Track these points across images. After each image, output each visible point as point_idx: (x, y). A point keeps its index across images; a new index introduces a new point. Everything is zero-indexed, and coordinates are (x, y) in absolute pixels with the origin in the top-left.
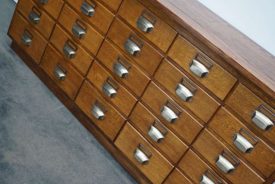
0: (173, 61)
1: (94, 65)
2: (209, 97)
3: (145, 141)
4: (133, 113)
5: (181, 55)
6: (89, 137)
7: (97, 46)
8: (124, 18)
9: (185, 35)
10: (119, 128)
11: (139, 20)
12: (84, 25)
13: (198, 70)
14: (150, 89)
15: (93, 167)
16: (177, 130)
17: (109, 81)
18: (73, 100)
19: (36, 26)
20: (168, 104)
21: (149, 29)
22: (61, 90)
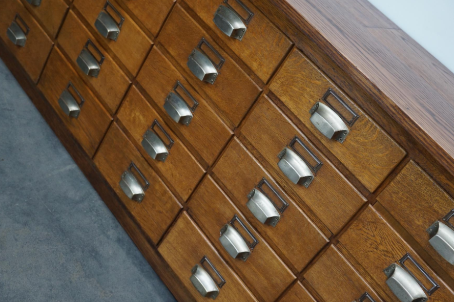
0: (279, 100)
1: (130, 93)
2: (345, 182)
3: (214, 253)
4: (196, 196)
5: (296, 89)
6: (114, 231)
7: (139, 57)
8: (191, 5)
9: (308, 50)
10: (169, 222)
11: (219, 10)
12: (119, 14)
13: (325, 124)
14: (231, 153)
15: (111, 292)
16: (276, 240)
17: (155, 128)
18: (91, 157)
19: (36, 11)
20: (263, 187)
21: (237, 32)
22: (71, 135)
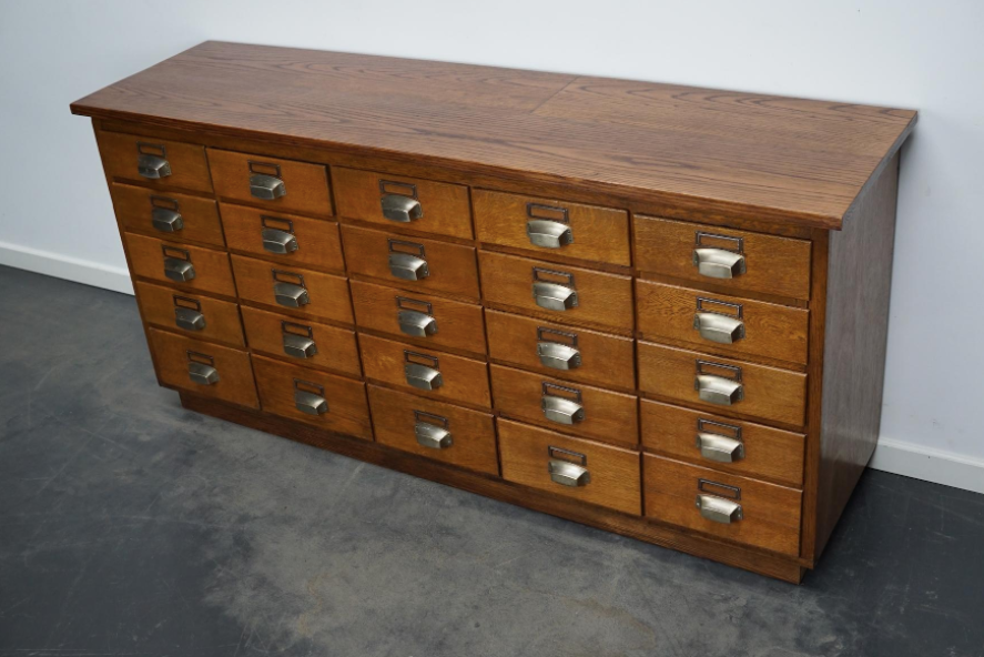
0: (496, 245)
1: (362, 343)
3: (554, 436)
4: (496, 393)
5: (502, 225)
6: (450, 498)
7: (343, 302)
8: (355, 217)
9: (485, 183)
10: (492, 441)
11: (383, 204)
12: (292, 275)
13: (551, 238)
14: (493, 327)
15: (487, 552)
16: (593, 376)
17: (411, 358)
18: (372, 440)
19: (205, 334)
20: (544, 336)
21: (413, 212)
22: (337, 434)
